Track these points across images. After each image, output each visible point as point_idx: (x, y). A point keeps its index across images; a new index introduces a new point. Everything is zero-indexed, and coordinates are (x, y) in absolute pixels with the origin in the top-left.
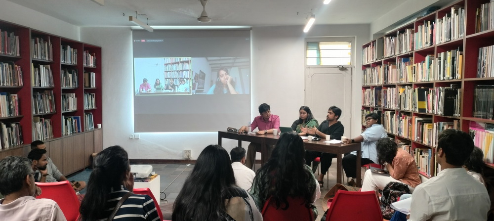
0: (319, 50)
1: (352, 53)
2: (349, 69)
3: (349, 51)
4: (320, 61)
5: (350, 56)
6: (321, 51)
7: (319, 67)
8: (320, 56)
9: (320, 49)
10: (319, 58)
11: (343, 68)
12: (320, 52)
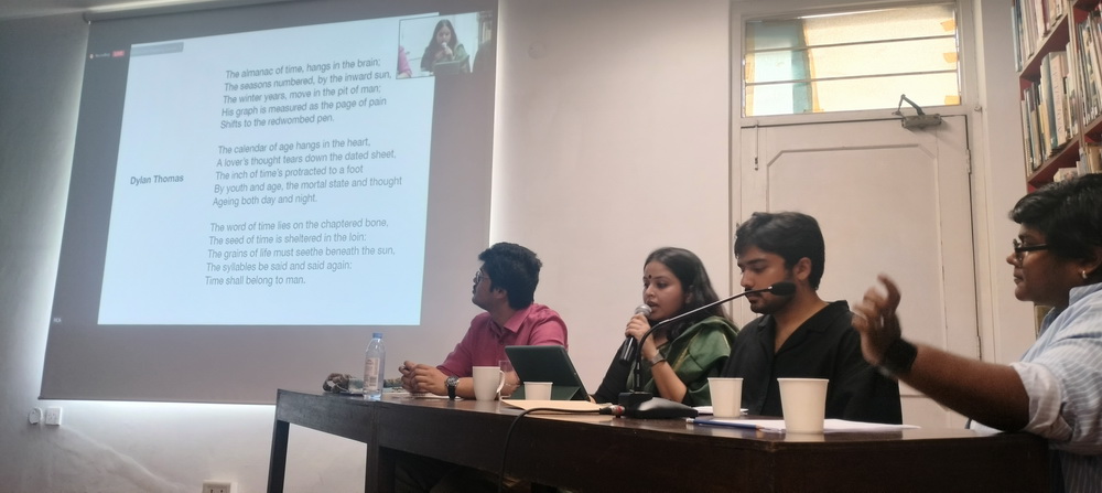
0: (801, 51)
1: (965, 56)
2: (957, 125)
3: (951, 46)
4: (810, 98)
5: (953, 65)
6: (814, 53)
7: (807, 120)
8: (807, 73)
9: (810, 43)
10: (804, 83)
11: (922, 121)
12: (806, 60)
